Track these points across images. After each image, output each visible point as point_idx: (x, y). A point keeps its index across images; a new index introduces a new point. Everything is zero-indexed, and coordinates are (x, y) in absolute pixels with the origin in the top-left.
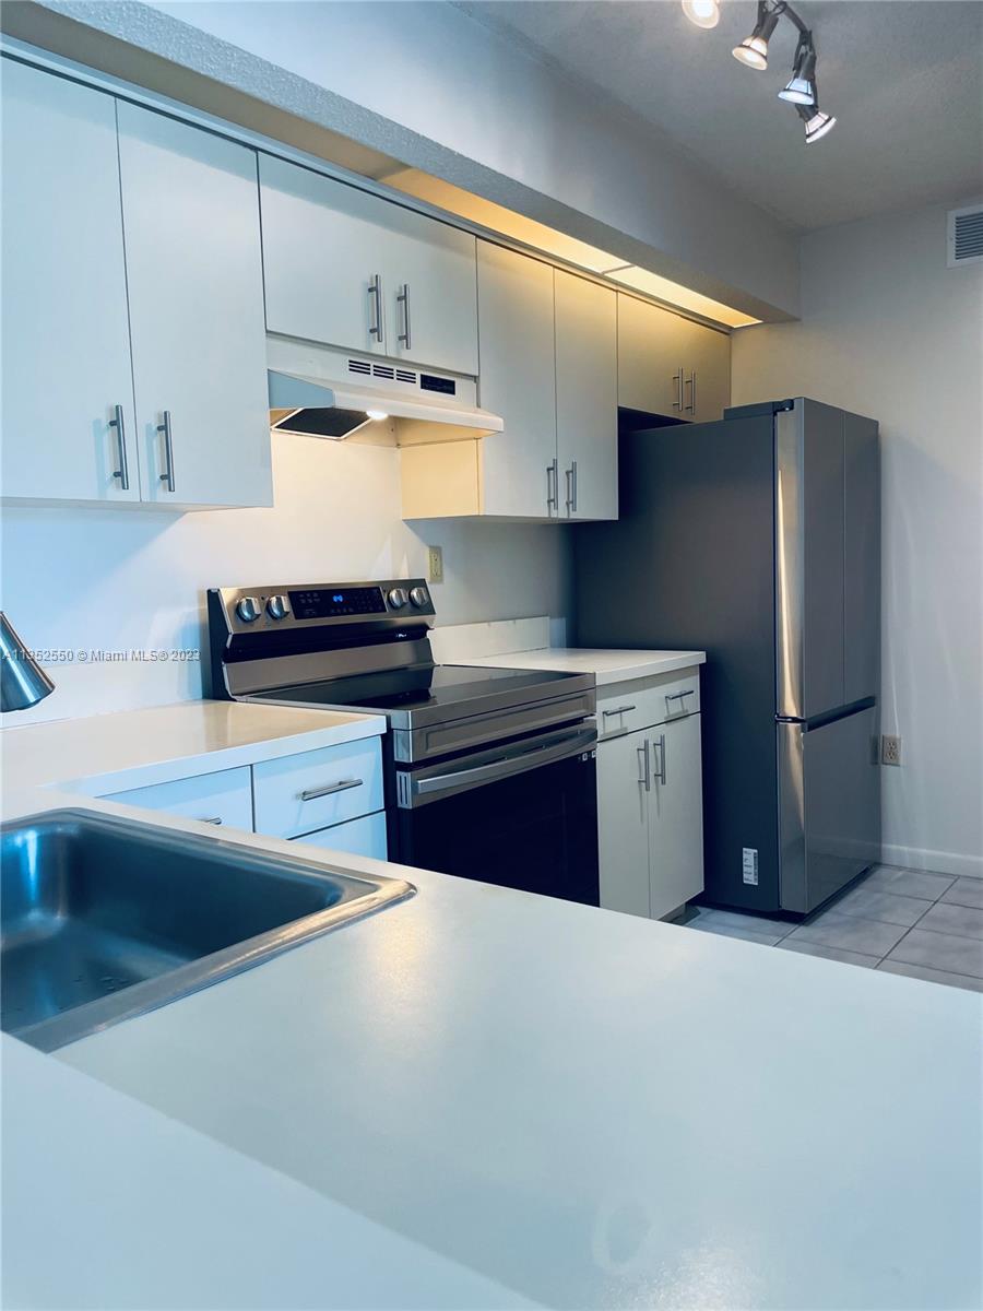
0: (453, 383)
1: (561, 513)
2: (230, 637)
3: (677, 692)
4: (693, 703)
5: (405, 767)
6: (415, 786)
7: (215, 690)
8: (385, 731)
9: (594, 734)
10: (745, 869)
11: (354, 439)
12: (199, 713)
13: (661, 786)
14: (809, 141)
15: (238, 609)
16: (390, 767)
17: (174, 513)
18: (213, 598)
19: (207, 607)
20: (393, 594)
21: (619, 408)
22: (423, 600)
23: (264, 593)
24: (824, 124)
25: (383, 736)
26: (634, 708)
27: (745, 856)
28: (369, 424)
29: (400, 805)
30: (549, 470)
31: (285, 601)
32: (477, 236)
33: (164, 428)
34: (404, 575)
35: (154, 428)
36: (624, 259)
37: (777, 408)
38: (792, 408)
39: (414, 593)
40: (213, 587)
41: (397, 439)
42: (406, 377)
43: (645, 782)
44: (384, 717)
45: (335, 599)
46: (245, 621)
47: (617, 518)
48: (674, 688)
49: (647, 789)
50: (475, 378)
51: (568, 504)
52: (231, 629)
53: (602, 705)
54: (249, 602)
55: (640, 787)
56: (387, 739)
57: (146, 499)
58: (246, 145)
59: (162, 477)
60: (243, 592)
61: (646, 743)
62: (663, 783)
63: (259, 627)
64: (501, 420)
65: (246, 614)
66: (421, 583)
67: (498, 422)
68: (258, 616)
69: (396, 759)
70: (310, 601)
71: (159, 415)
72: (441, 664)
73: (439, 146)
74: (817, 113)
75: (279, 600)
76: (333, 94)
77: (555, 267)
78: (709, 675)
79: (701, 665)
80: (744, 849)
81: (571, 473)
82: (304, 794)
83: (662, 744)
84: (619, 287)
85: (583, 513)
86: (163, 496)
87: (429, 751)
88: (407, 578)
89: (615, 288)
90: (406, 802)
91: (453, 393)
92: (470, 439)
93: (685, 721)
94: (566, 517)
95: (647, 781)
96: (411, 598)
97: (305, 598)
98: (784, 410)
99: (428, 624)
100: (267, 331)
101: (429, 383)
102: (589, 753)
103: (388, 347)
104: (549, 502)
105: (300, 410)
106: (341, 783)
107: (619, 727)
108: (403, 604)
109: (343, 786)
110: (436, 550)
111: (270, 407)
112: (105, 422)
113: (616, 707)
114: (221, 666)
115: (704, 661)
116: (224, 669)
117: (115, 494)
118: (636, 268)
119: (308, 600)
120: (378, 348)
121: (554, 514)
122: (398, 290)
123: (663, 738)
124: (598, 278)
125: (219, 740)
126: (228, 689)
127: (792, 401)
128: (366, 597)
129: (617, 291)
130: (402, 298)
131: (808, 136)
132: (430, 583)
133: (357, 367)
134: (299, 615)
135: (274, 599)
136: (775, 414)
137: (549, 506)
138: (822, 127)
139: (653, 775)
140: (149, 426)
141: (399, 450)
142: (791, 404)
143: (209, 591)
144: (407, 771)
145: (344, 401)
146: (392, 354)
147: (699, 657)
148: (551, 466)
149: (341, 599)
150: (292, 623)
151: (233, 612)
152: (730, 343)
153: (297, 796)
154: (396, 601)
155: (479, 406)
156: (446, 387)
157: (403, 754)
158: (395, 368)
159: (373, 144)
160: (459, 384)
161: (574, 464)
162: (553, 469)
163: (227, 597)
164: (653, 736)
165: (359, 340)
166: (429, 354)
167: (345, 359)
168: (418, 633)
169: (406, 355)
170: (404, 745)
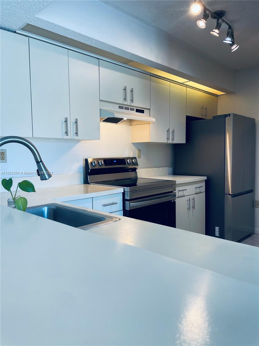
0: (144, 110)
1: (170, 142)
2: (90, 170)
3: (199, 187)
4: (203, 189)
5: (128, 200)
6: (130, 205)
7: (86, 182)
8: (123, 192)
9: (175, 195)
10: (216, 232)
11: (120, 124)
12: (82, 186)
13: (194, 210)
14: (232, 51)
15: (92, 163)
16: (124, 200)
17: (79, 141)
18: (86, 160)
19: (85, 163)
20: (128, 161)
21: (186, 116)
22: (135, 162)
23: (98, 160)
24: (236, 47)
25: (123, 193)
26: (186, 190)
27: (216, 229)
28: (123, 120)
29: (126, 209)
30: (167, 131)
31: (102, 161)
32: (151, 76)
33: (76, 122)
34: (131, 156)
35: (74, 122)
36: (188, 80)
37: (226, 116)
38: (230, 116)
39: (133, 160)
40: (86, 158)
41: (131, 123)
42: (132, 110)
43: (189, 208)
44: (123, 189)
45: (114, 161)
46: (93, 166)
47: (185, 143)
48: (198, 185)
49: (190, 210)
50: (149, 109)
51: (172, 139)
52: (90, 168)
53: (177, 189)
54: (94, 161)
55: (188, 210)
56: (124, 194)
57: (72, 138)
58: (96, 58)
59: (76, 133)
60: (94, 159)
61: (190, 198)
62: (194, 209)
63: (96, 167)
64: (155, 119)
65: (93, 164)
66: (135, 158)
67: (154, 120)
68: (96, 165)
69: (125, 198)
70: (108, 162)
71: (75, 119)
72: (139, 178)
73: (140, 57)
74: (234, 45)
75: (101, 161)
76: (115, 47)
77: (170, 82)
78: (208, 183)
79: (205, 180)
80: (216, 227)
81: (173, 132)
82: (104, 205)
83: (194, 199)
84: (187, 86)
85: (176, 141)
86: (76, 138)
87: (133, 197)
88: (132, 157)
89: (186, 86)
90: (127, 208)
91: (144, 113)
92: (147, 124)
93: (201, 194)
94: (171, 142)
95: (190, 208)
96: (132, 162)
97: (107, 161)
98: (228, 116)
99: (136, 168)
100: (100, 100)
101: (138, 111)
102: (174, 200)
103: (128, 102)
104: (167, 139)
105: (107, 118)
106: (112, 203)
107: (182, 194)
108: (130, 163)
109: (113, 204)
110: (139, 150)
111: (100, 117)
112: (64, 121)
113: (182, 189)
114: (88, 176)
115: (206, 179)
116: (88, 177)
117: (65, 137)
118: (191, 81)
119: (108, 161)
120: (126, 103)
121: (168, 142)
122: (131, 89)
123: (194, 198)
124: (182, 84)
125: (86, 192)
126: (89, 181)
127: (230, 114)
128: (121, 161)
129: (186, 87)
130: (132, 91)
131: (232, 50)
132: (138, 158)
133: (121, 107)
134: (106, 165)
135: (100, 161)
136: (225, 117)
137: (167, 140)
138: (235, 48)
139: (191, 206)
140: (73, 122)
141: (131, 126)
142: (229, 115)
143: (85, 159)
144: (128, 201)
145: (117, 116)
146: (129, 104)
147: (205, 178)
148: (168, 130)
149: (116, 161)
150: (104, 167)
151: (91, 164)
152: (218, 99)
153: (102, 205)
154: (129, 162)
155: (150, 116)
156: (142, 111)
157: (127, 197)
158: (130, 107)
159: (125, 57)
160: (145, 111)
161: (174, 130)
162: (168, 131)
163: (90, 161)
164: (191, 197)
165: (121, 101)
166: (138, 104)
167: (117, 106)
168: (134, 170)
169: (132, 104)
170: (127, 195)
